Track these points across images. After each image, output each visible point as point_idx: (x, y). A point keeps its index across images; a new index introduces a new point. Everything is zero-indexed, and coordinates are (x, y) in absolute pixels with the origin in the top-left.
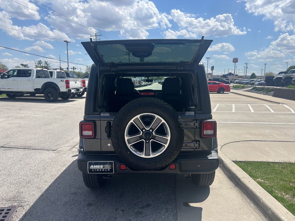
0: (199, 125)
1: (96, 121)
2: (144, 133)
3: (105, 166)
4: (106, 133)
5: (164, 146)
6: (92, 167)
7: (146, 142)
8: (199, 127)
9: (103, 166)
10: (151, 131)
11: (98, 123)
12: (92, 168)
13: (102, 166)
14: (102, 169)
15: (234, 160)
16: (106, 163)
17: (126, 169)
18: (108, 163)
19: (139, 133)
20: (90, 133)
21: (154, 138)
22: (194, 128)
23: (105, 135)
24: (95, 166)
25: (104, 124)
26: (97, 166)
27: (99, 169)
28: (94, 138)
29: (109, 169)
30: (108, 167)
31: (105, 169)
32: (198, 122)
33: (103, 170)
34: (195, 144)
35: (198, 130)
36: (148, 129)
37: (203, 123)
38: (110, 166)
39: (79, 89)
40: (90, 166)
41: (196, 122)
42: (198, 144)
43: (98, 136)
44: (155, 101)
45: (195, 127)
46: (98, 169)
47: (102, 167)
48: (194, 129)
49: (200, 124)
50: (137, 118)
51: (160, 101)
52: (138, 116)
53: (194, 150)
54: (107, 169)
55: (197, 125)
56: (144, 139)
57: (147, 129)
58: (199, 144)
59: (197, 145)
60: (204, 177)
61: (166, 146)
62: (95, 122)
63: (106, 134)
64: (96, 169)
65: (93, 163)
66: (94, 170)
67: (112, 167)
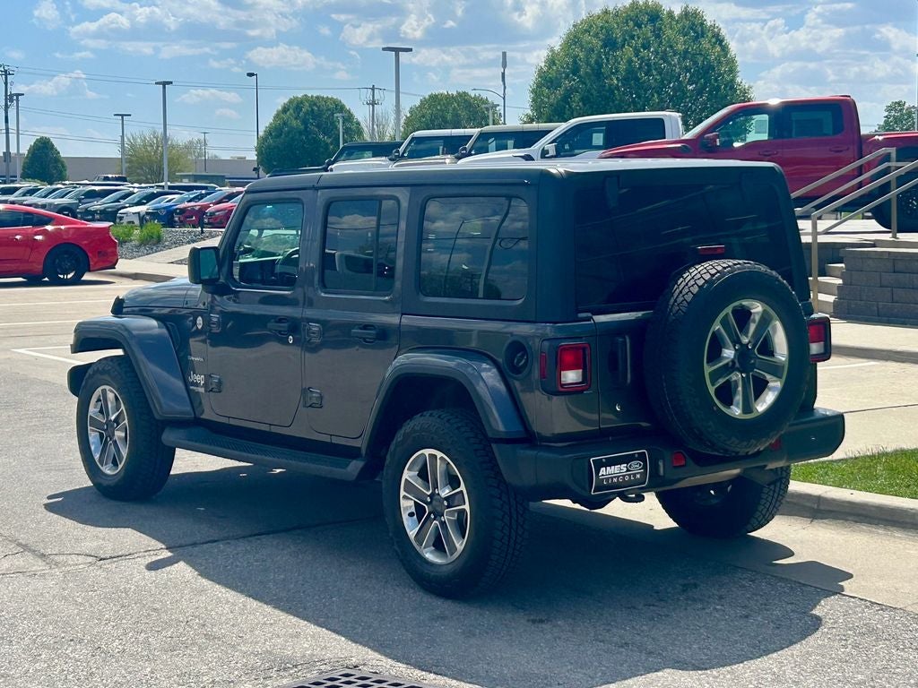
2: (737, 353)
3: (630, 466)
6: (603, 471)
7: (742, 377)
9: (626, 465)
10: (750, 348)
12: (602, 475)
13: (623, 467)
14: (624, 476)
16: (633, 458)
17: (685, 466)
18: (637, 456)
20: (577, 375)
24: (608, 468)
26: (613, 467)
27: (618, 477)
29: (638, 474)
30: (636, 468)
31: (630, 476)
33: (627, 478)
38: (640, 465)
40: (598, 472)
43: (594, 383)
46: (615, 477)
47: (625, 469)
50: (728, 314)
52: (729, 309)
54: (634, 476)
56: (738, 370)
57: (743, 343)
64: (612, 478)
65: (604, 460)
66: (607, 479)
67: (645, 467)
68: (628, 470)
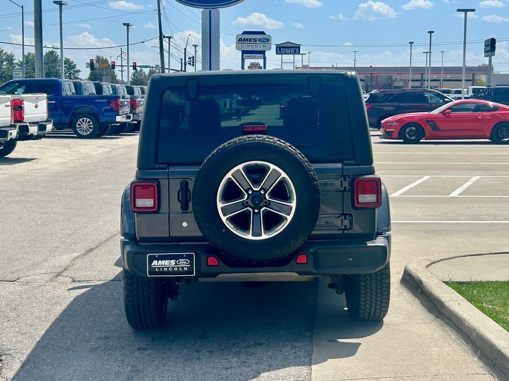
0: (350, 186)
1: (160, 180)
2: (250, 196)
3: (179, 262)
4: (178, 202)
5: (286, 219)
6: (155, 263)
7: (254, 212)
8: (350, 188)
9: (175, 261)
10: (263, 193)
11: (164, 183)
12: (155, 265)
13: (173, 262)
14: (173, 268)
15: (447, 280)
16: (181, 257)
17: (217, 266)
18: (185, 256)
19: (242, 196)
20: (149, 203)
21: (268, 204)
22: (341, 191)
23: (177, 206)
24: (160, 261)
25: (176, 186)
26: (164, 261)
27: (168, 268)
28: (157, 212)
29: (186, 267)
30: (184, 264)
31: (178, 268)
32: (347, 179)
33: (176, 269)
34: (344, 220)
35: (348, 195)
36: (258, 189)
37: (356, 182)
38: (187, 262)
39: (6, 132)
40: (150, 262)
41: (345, 180)
42: (348, 221)
43: (164, 207)
44: (269, 140)
45: (343, 189)
46: (165, 267)
47: (174, 263)
48: (342, 193)
49: (352, 184)
50: (239, 170)
51: (278, 141)
52: (240, 167)
53: (341, 232)
54: (182, 268)
55: (346, 184)
56: (251, 207)
57: (255, 189)
58: (350, 220)
59: (346, 222)
60: (368, 294)
61: (290, 218)
62: (159, 182)
63: (180, 204)
64: (163, 268)
65: (157, 256)
66: (158, 268)
67: (191, 263)
68: (176, 264)
